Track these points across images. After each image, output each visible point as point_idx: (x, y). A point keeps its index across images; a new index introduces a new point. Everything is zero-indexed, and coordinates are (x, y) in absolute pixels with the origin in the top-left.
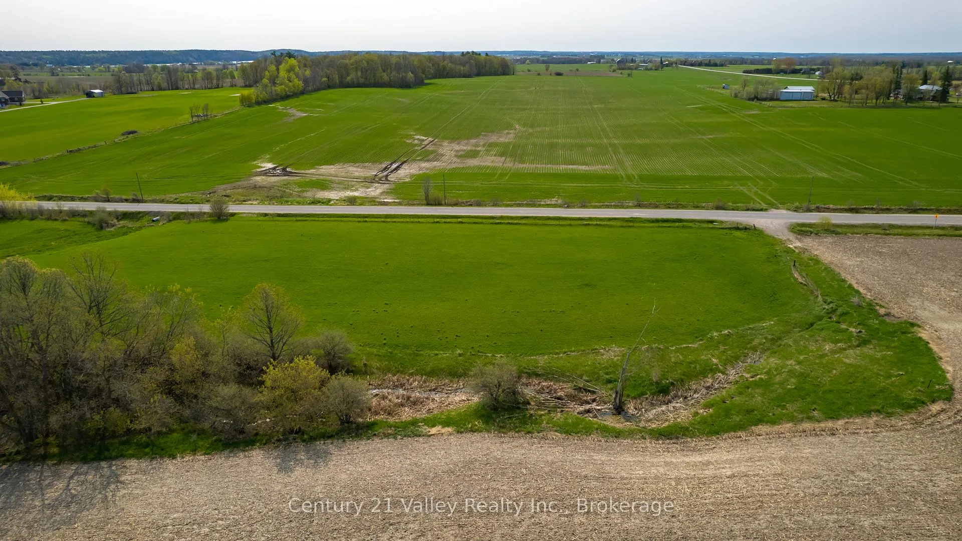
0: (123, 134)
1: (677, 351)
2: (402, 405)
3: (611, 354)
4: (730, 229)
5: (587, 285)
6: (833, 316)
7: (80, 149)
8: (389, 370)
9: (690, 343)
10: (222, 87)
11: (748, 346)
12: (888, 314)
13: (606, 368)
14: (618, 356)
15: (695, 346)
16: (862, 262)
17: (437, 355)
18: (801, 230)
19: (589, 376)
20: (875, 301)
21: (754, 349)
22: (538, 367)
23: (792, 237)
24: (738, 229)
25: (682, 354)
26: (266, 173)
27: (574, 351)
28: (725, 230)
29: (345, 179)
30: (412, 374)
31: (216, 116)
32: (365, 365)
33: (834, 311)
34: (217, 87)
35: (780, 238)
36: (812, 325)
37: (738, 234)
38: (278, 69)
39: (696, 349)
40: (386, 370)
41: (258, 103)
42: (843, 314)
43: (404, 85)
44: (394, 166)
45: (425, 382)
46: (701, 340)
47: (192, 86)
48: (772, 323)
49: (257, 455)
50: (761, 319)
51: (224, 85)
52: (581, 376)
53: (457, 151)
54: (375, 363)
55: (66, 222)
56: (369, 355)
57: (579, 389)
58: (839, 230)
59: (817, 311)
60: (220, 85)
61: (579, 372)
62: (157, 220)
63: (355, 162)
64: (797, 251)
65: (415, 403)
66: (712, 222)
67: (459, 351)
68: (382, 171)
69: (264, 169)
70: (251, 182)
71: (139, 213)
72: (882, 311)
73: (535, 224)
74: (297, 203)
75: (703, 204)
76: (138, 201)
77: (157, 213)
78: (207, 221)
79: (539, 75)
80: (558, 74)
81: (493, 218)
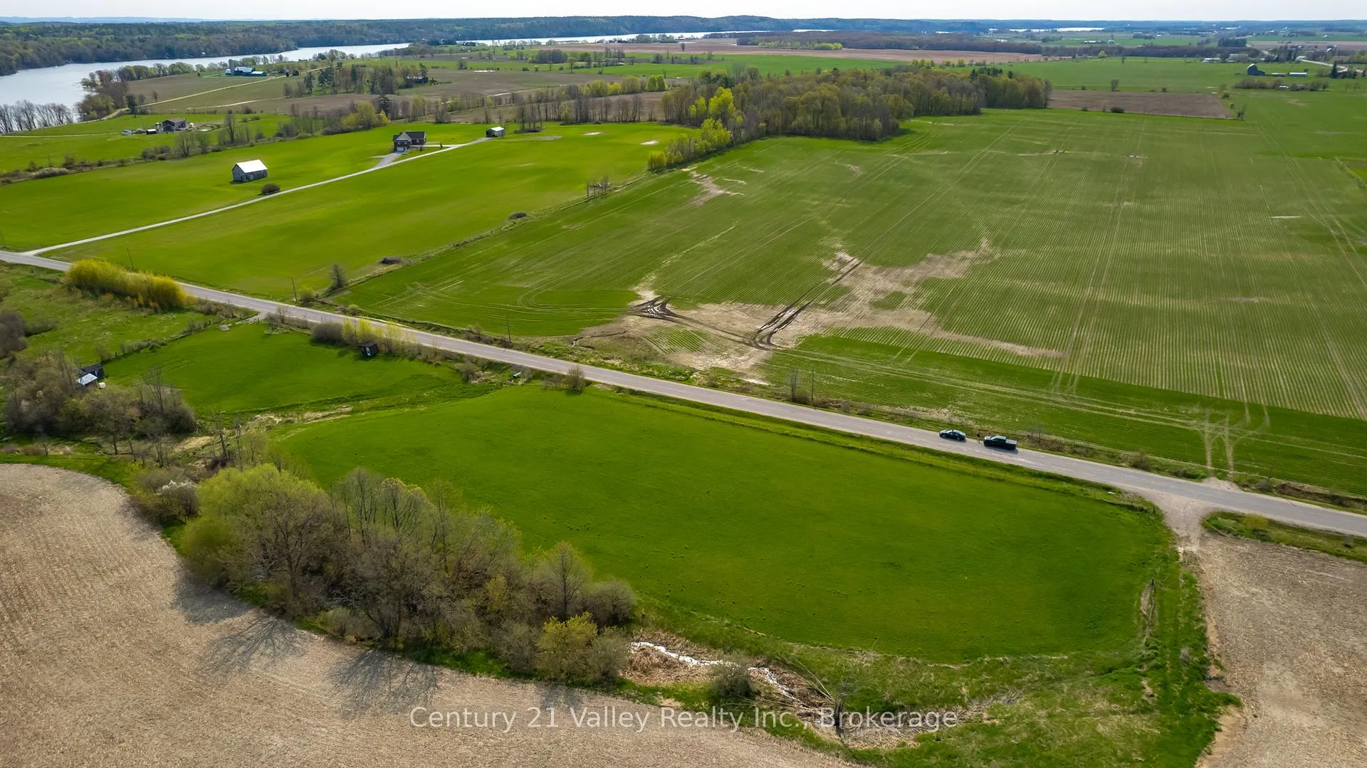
0: (511, 218)
1: (936, 670)
2: (658, 666)
3: (865, 659)
4: (1121, 506)
5: (892, 564)
6: (1145, 666)
7: (466, 242)
8: (662, 626)
9: (953, 664)
10: (639, 121)
11: (1015, 681)
12: (1218, 679)
13: (847, 673)
14: (870, 662)
15: (956, 668)
16: (1254, 594)
17: (707, 619)
18: (1217, 525)
19: (829, 679)
20: (1218, 658)
21: (1019, 686)
22: (787, 656)
23: (1196, 532)
24: (1130, 508)
25: (936, 675)
26: (642, 311)
27: (831, 647)
28: (1113, 507)
29: (723, 334)
30: (679, 635)
31: (615, 189)
32: (643, 616)
33: (1150, 659)
34: (634, 121)
35: (1178, 532)
36: (1110, 670)
37: (1127, 516)
38: (707, 103)
39: (954, 673)
40: (660, 625)
41: (670, 166)
42: (1157, 667)
43: (868, 137)
44: (789, 314)
45: (687, 646)
46: (968, 663)
47: (604, 116)
48: (1066, 657)
49: (531, 688)
50: (1055, 649)
51: (641, 118)
52: (822, 676)
53: (877, 292)
54: (653, 616)
55: (439, 368)
56: (649, 606)
57: (812, 689)
58: (1274, 533)
59: (1132, 655)
60: (636, 119)
61: (822, 672)
62: (518, 377)
63: (745, 301)
64: (1181, 560)
65: (669, 667)
66: (1107, 489)
67: (726, 621)
68: (769, 324)
69: (642, 302)
70: (622, 325)
71: (504, 364)
72: (1214, 671)
73: (891, 457)
74: (658, 371)
75: (1122, 453)
76: (506, 344)
77: (519, 368)
78: (562, 390)
79: (1085, 110)
80: (1117, 111)
81: (851, 436)
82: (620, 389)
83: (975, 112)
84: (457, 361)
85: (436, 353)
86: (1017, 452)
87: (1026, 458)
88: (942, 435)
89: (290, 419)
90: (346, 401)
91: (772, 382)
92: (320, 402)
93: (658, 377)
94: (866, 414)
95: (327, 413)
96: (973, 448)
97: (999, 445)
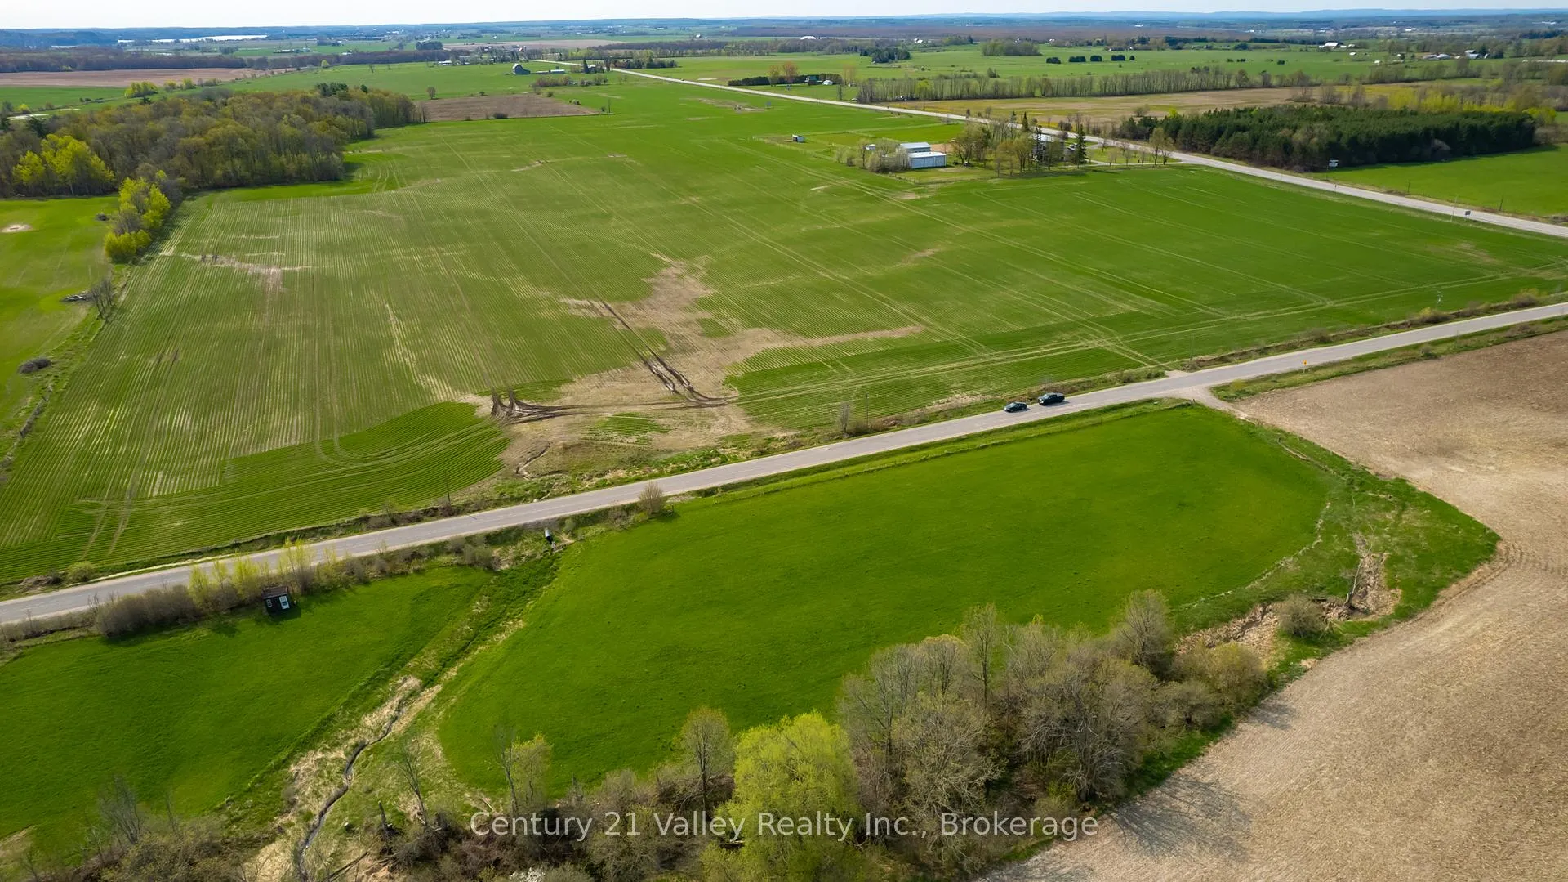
3: (1291, 565)
5: (1181, 504)
7: (30, 423)
9: (1316, 539)
11: (1344, 529)
13: (1304, 578)
14: (1297, 565)
15: (1321, 540)
17: (1190, 607)
18: (1225, 396)
21: (1350, 531)
23: (1228, 406)
24: (1183, 406)
25: (1324, 550)
27: (1268, 571)
29: (653, 407)
36: (1352, 498)
37: (1188, 411)
38: (43, 160)
39: (1325, 543)
42: (1361, 483)
43: (329, 176)
44: (660, 368)
46: (1318, 534)
48: (1330, 503)
50: (1321, 502)
53: (684, 325)
55: (427, 574)
64: (1252, 422)
66: (1150, 401)
71: (509, 530)
73: (1017, 440)
74: (684, 462)
75: (1108, 376)
76: (450, 512)
77: (539, 526)
78: (643, 522)
79: (469, 120)
80: (500, 117)
81: (960, 440)
82: (708, 493)
83: (368, 136)
84: (432, 556)
85: (389, 557)
86: (1067, 402)
87: (1077, 404)
88: (1009, 411)
89: (352, 741)
90: (390, 674)
91: (800, 429)
92: (354, 696)
93: (694, 469)
94: (923, 421)
95: (395, 702)
96: (1036, 413)
97: (1055, 401)
